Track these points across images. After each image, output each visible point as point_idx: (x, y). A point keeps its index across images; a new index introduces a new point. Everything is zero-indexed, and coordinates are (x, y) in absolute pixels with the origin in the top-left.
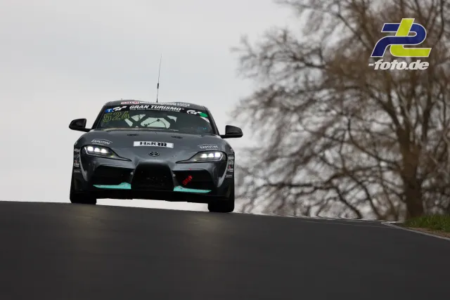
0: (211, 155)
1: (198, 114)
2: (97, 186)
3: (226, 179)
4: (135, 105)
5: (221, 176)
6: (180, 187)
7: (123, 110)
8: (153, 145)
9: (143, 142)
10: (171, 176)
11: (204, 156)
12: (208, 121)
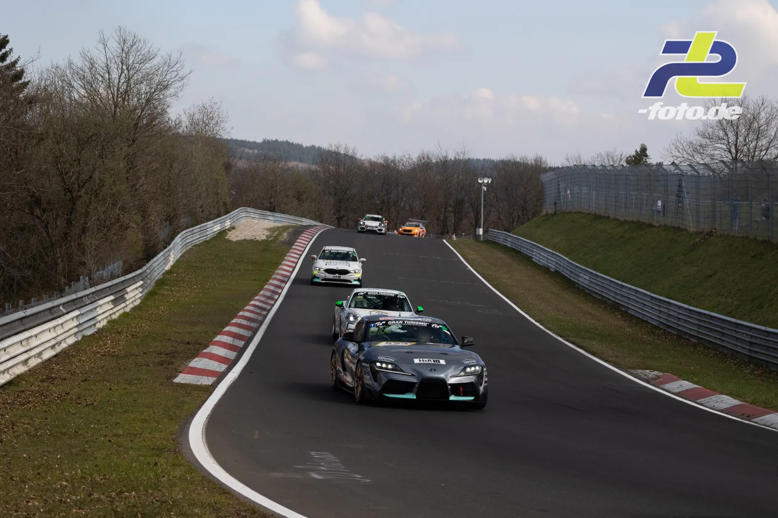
0: (473, 369)
1: (440, 327)
2: (387, 395)
3: (484, 387)
4: (392, 321)
5: (481, 385)
6: (453, 396)
7: (383, 325)
8: (430, 362)
9: (421, 359)
10: (447, 387)
11: (468, 370)
12: (449, 333)
